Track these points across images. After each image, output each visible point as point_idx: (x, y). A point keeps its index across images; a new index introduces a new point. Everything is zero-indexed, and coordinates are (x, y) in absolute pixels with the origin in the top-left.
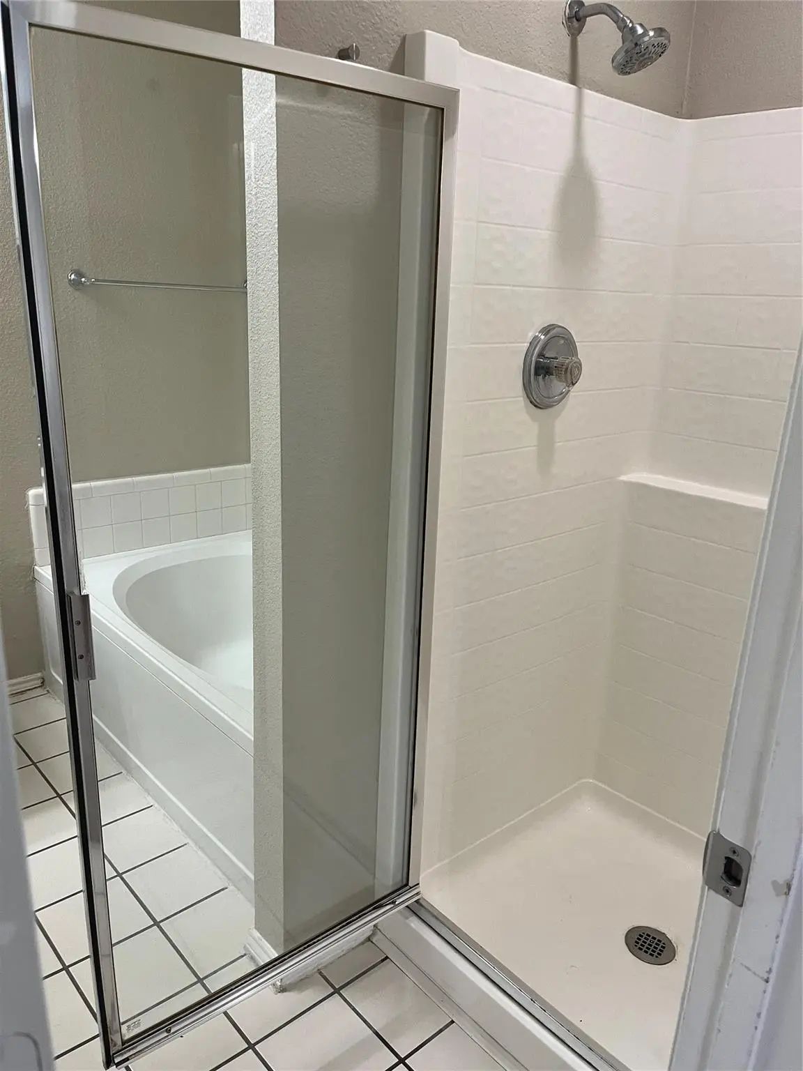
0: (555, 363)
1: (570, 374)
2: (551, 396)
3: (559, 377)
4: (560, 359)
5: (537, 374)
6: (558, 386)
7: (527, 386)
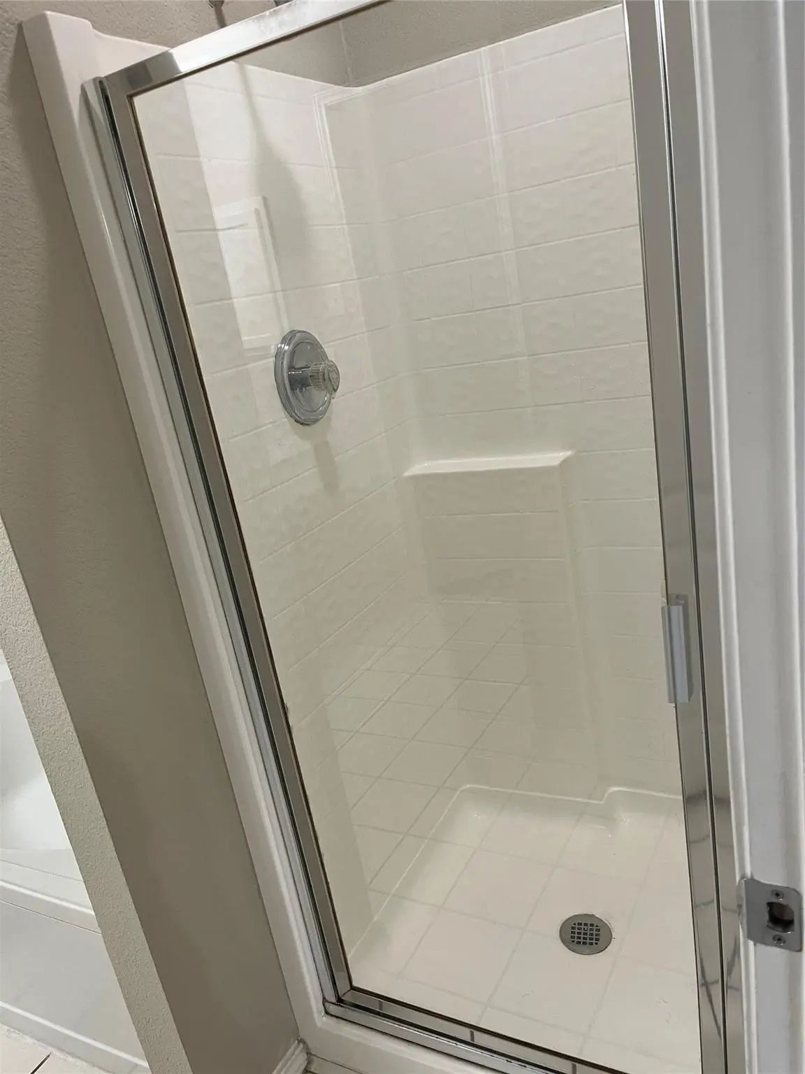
0: (309, 372)
1: (327, 380)
2: (315, 409)
3: (317, 386)
4: (313, 367)
5: (293, 389)
6: (318, 396)
7: (287, 405)
